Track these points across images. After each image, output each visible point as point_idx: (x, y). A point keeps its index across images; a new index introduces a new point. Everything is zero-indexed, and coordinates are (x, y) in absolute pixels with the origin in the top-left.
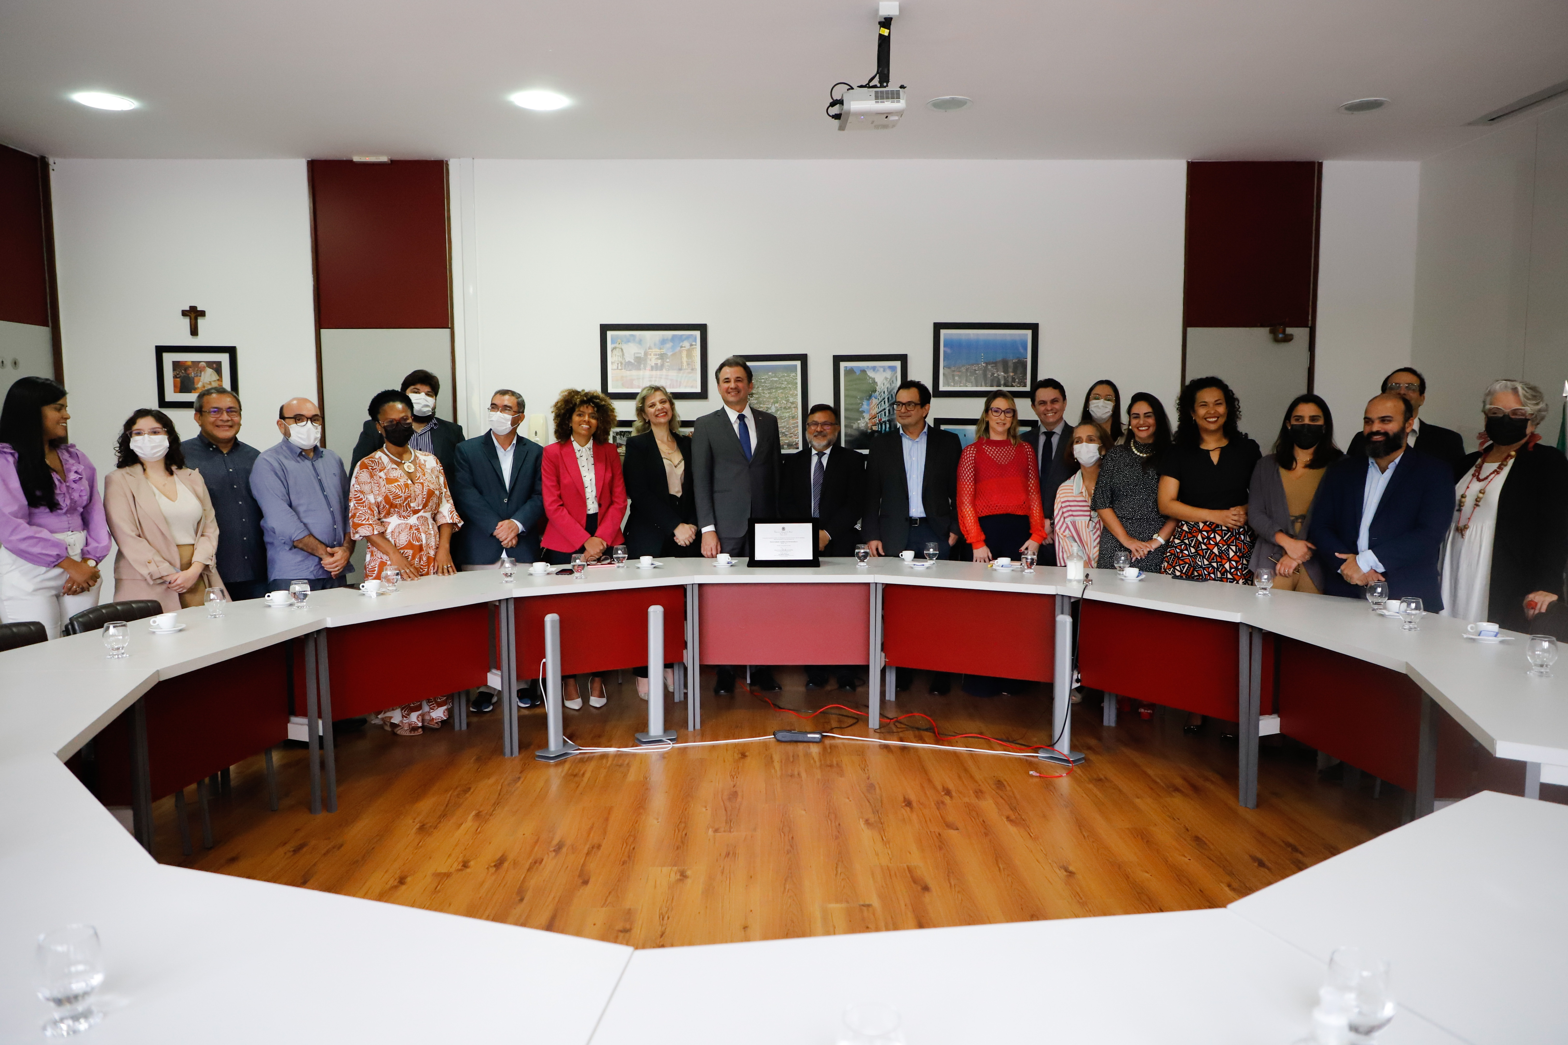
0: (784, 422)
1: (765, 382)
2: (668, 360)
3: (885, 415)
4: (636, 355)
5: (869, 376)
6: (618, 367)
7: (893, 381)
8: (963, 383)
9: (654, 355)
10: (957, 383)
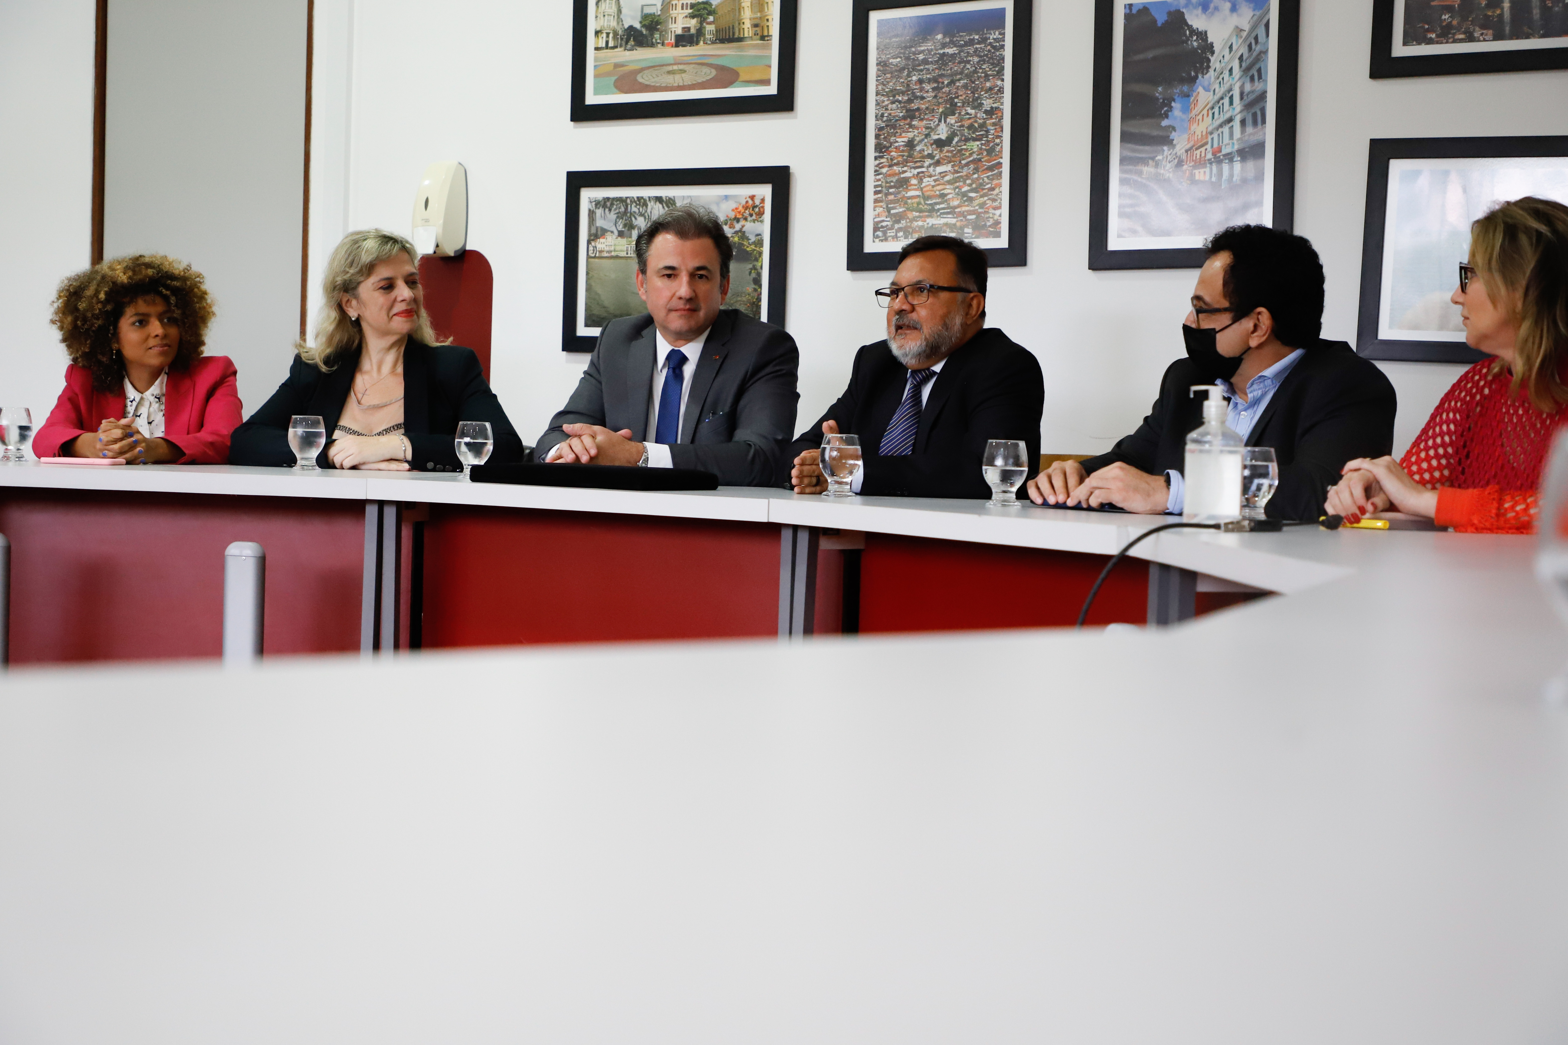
0: (967, 164)
1: (925, 62)
2: (711, 18)
3: (1231, 137)
4: (648, 10)
5: (1190, 27)
6: (607, 42)
7: (1256, 38)
8: (1464, 33)
9: (682, 9)
10: (1446, 34)
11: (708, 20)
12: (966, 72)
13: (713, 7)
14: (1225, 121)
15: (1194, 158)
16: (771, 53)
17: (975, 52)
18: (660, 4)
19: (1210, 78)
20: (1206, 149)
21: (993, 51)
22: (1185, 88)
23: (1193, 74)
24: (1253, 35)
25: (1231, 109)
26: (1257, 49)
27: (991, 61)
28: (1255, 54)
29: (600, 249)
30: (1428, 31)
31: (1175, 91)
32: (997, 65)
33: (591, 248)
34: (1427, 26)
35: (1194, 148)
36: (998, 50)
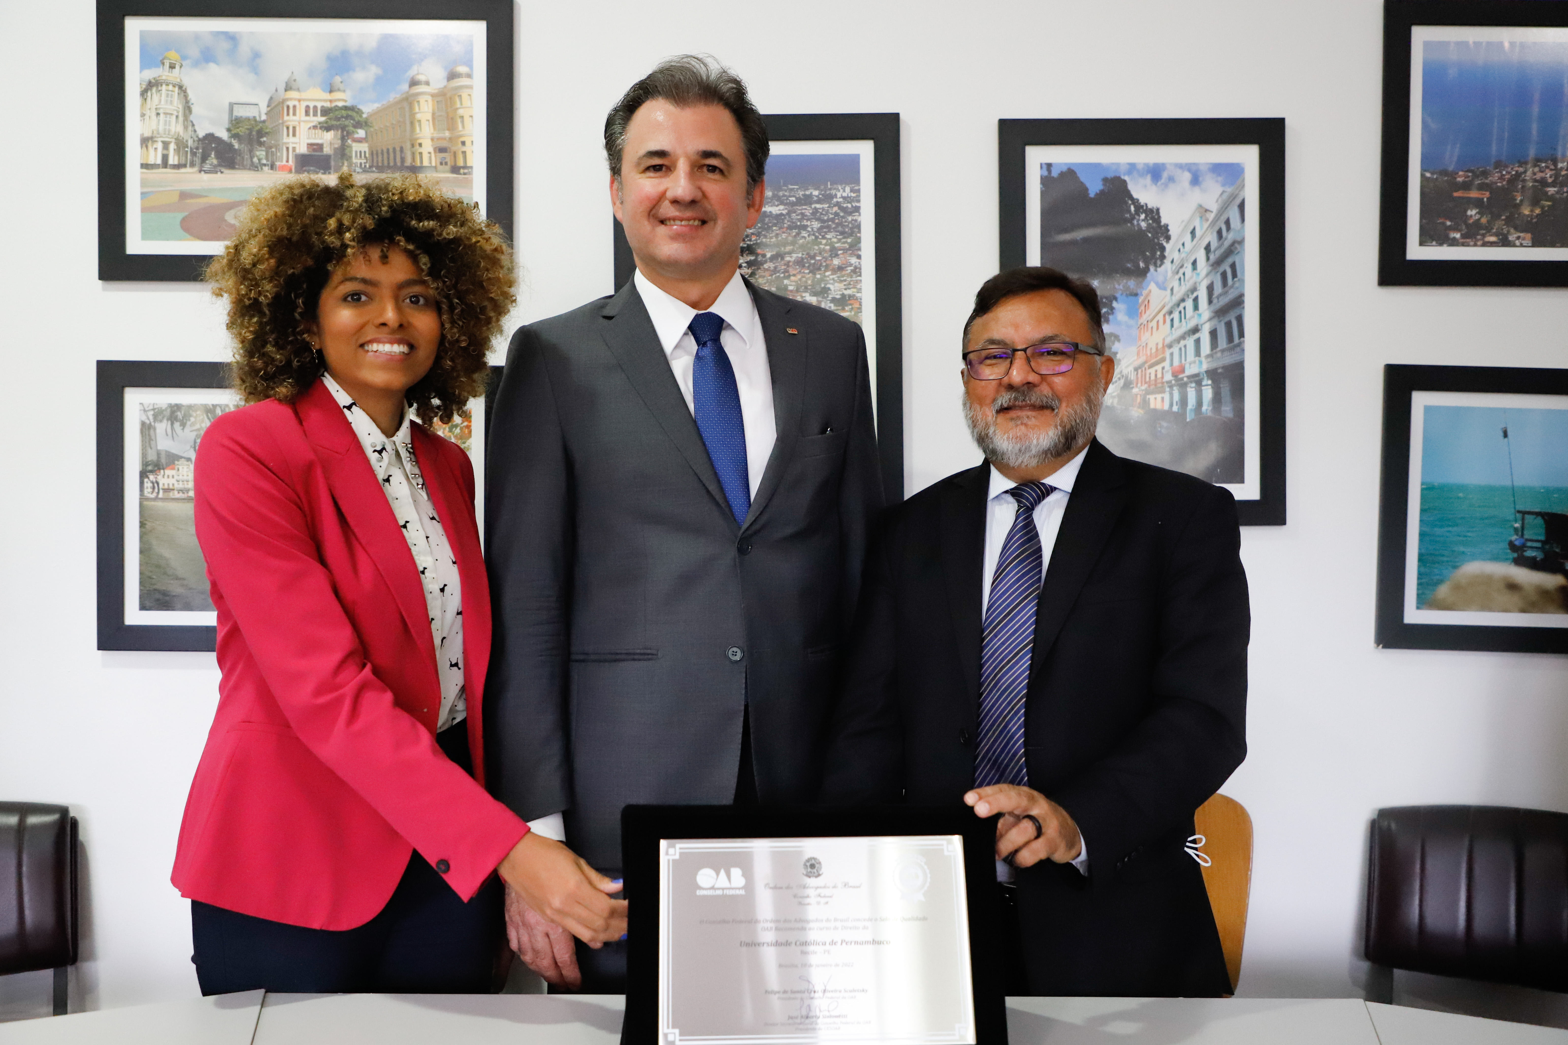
2: (361, 133)
3: (1198, 353)
4: (240, 112)
5: (1135, 202)
6: (165, 158)
7: (1228, 223)
8: (1496, 235)
9: (307, 113)
10: (1472, 235)
11: (356, 136)
12: (801, 241)
13: (364, 116)
14: (1190, 331)
15: (1148, 379)
16: (472, 194)
17: (814, 214)
18: (266, 104)
19: (1166, 272)
20: (1163, 368)
21: (842, 214)
22: (1132, 283)
23: (1142, 265)
24: (1224, 218)
25: (1196, 316)
26: (1230, 237)
27: (840, 229)
28: (1227, 244)
29: (166, 487)
30: (1451, 228)
31: (1117, 286)
32: (851, 235)
33: (148, 485)
34: (1448, 223)
35: (1146, 366)
36: (850, 213)
